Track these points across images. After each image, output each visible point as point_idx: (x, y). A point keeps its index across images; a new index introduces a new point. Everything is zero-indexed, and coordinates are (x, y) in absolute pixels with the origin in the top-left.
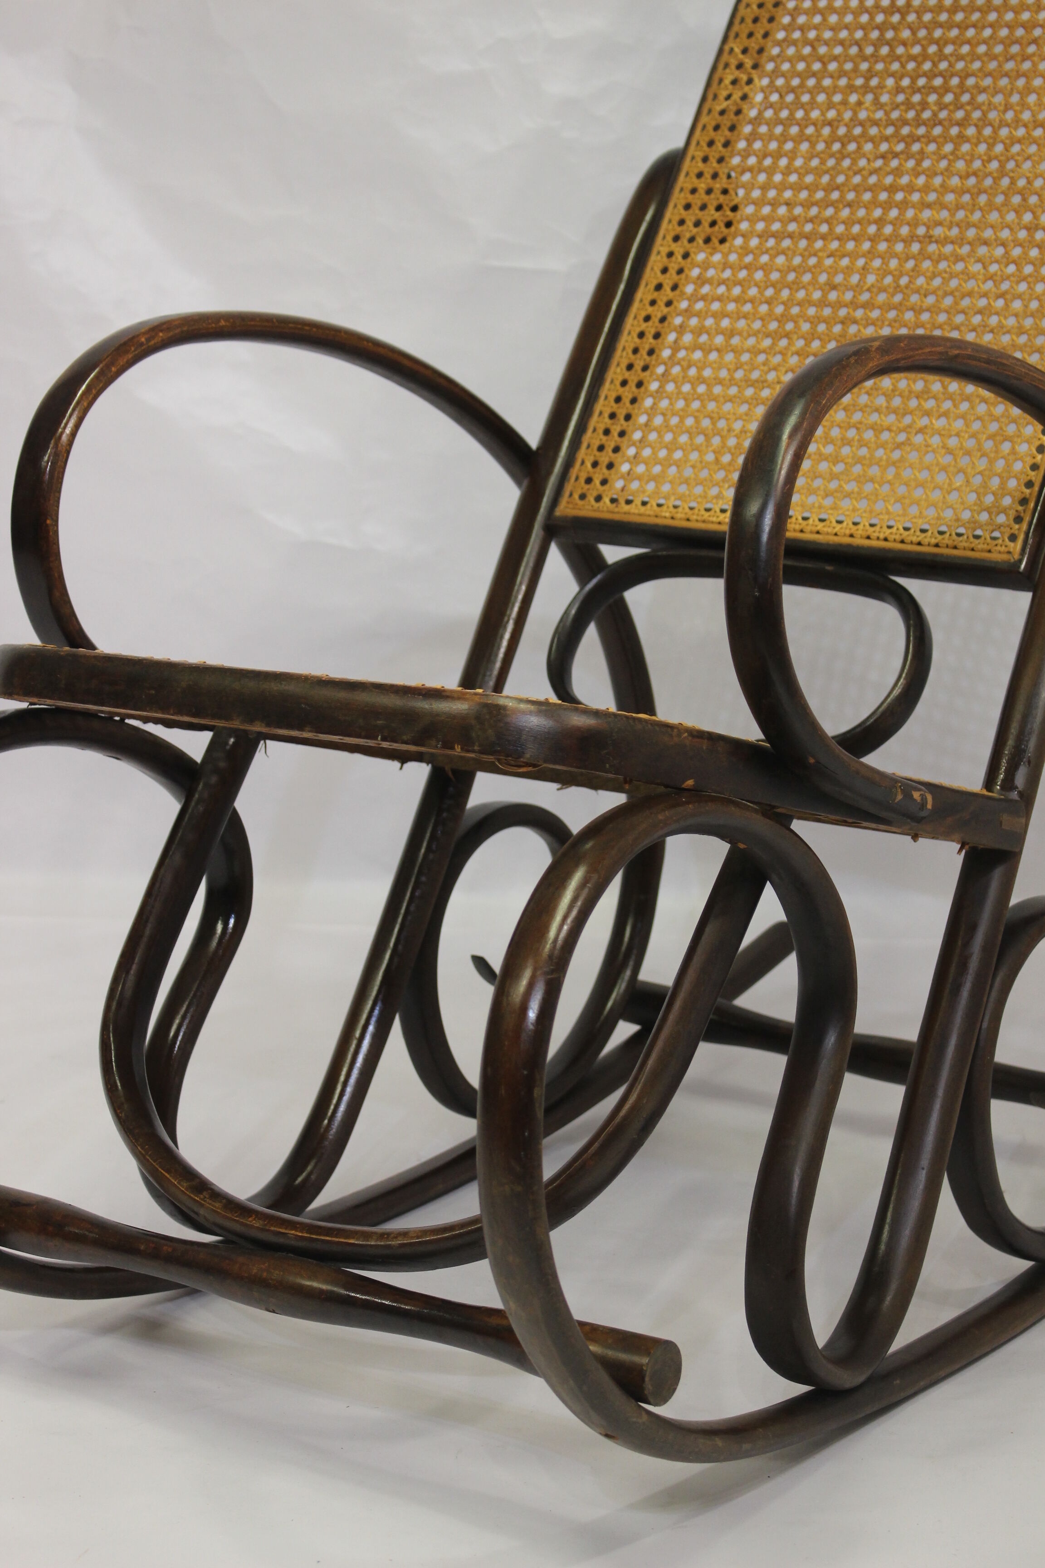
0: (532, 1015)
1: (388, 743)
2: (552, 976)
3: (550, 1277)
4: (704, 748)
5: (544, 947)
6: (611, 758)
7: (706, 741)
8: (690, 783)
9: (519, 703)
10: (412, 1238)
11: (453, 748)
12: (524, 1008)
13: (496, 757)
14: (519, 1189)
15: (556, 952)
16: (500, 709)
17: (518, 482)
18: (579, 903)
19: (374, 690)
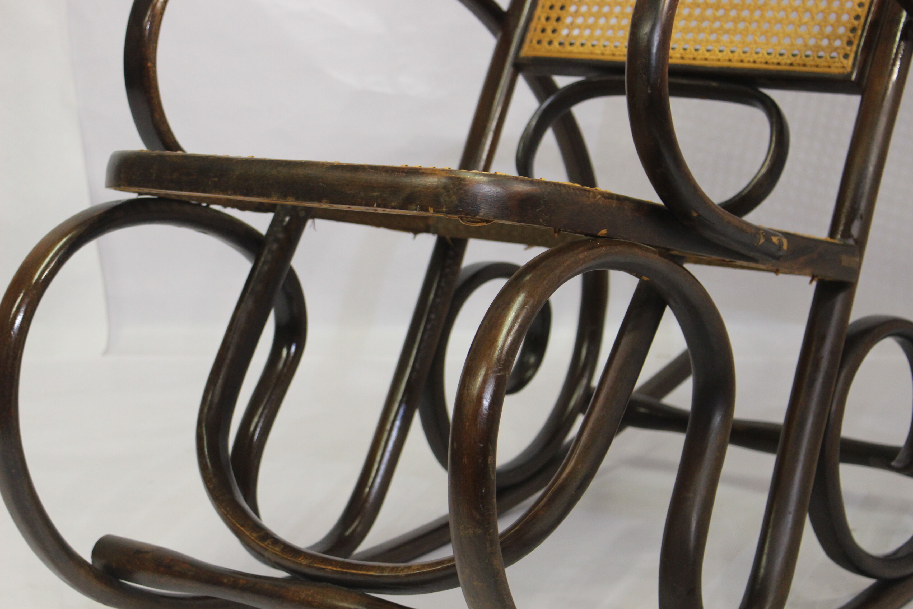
0: (486, 403)
1: (382, 209)
2: (499, 374)
3: (505, 597)
4: (614, 206)
5: (494, 353)
6: (543, 214)
7: (615, 201)
8: (604, 232)
9: (475, 176)
10: (414, 570)
11: (427, 210)
12: (480, 399)
13: (459, 216)
14: (479, 531)
15: (503, 356)
16: (461, 180)
17: (494, 32)
18: (520, 320)
19: (371, 170)
